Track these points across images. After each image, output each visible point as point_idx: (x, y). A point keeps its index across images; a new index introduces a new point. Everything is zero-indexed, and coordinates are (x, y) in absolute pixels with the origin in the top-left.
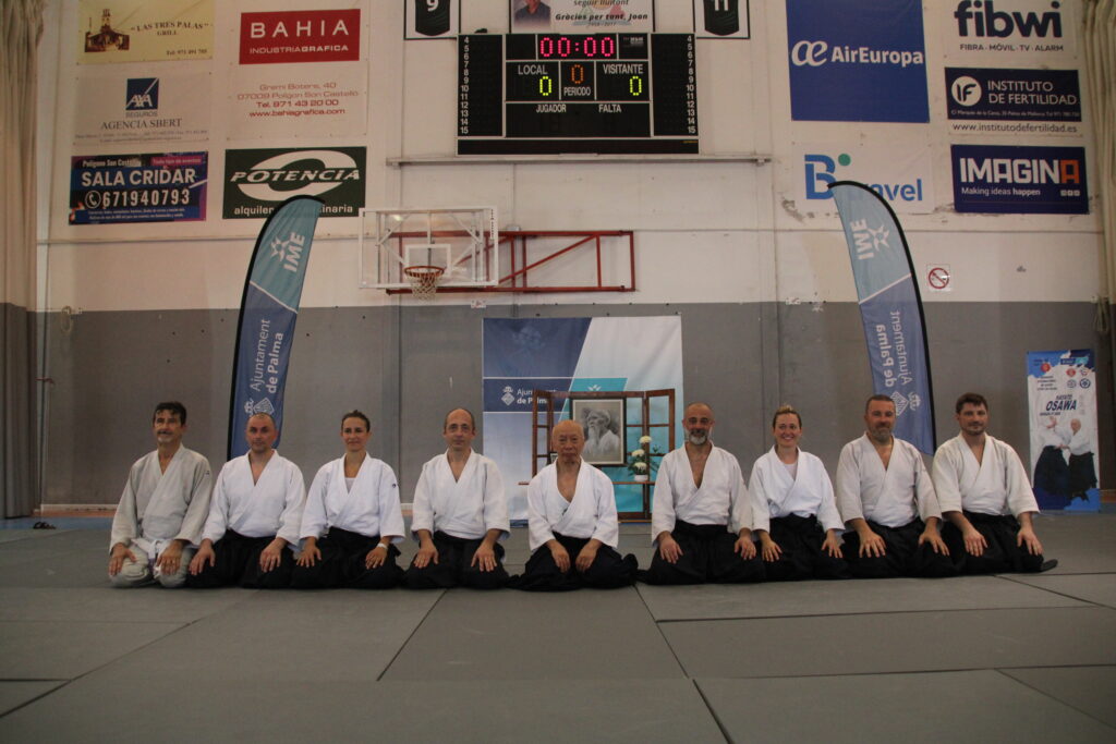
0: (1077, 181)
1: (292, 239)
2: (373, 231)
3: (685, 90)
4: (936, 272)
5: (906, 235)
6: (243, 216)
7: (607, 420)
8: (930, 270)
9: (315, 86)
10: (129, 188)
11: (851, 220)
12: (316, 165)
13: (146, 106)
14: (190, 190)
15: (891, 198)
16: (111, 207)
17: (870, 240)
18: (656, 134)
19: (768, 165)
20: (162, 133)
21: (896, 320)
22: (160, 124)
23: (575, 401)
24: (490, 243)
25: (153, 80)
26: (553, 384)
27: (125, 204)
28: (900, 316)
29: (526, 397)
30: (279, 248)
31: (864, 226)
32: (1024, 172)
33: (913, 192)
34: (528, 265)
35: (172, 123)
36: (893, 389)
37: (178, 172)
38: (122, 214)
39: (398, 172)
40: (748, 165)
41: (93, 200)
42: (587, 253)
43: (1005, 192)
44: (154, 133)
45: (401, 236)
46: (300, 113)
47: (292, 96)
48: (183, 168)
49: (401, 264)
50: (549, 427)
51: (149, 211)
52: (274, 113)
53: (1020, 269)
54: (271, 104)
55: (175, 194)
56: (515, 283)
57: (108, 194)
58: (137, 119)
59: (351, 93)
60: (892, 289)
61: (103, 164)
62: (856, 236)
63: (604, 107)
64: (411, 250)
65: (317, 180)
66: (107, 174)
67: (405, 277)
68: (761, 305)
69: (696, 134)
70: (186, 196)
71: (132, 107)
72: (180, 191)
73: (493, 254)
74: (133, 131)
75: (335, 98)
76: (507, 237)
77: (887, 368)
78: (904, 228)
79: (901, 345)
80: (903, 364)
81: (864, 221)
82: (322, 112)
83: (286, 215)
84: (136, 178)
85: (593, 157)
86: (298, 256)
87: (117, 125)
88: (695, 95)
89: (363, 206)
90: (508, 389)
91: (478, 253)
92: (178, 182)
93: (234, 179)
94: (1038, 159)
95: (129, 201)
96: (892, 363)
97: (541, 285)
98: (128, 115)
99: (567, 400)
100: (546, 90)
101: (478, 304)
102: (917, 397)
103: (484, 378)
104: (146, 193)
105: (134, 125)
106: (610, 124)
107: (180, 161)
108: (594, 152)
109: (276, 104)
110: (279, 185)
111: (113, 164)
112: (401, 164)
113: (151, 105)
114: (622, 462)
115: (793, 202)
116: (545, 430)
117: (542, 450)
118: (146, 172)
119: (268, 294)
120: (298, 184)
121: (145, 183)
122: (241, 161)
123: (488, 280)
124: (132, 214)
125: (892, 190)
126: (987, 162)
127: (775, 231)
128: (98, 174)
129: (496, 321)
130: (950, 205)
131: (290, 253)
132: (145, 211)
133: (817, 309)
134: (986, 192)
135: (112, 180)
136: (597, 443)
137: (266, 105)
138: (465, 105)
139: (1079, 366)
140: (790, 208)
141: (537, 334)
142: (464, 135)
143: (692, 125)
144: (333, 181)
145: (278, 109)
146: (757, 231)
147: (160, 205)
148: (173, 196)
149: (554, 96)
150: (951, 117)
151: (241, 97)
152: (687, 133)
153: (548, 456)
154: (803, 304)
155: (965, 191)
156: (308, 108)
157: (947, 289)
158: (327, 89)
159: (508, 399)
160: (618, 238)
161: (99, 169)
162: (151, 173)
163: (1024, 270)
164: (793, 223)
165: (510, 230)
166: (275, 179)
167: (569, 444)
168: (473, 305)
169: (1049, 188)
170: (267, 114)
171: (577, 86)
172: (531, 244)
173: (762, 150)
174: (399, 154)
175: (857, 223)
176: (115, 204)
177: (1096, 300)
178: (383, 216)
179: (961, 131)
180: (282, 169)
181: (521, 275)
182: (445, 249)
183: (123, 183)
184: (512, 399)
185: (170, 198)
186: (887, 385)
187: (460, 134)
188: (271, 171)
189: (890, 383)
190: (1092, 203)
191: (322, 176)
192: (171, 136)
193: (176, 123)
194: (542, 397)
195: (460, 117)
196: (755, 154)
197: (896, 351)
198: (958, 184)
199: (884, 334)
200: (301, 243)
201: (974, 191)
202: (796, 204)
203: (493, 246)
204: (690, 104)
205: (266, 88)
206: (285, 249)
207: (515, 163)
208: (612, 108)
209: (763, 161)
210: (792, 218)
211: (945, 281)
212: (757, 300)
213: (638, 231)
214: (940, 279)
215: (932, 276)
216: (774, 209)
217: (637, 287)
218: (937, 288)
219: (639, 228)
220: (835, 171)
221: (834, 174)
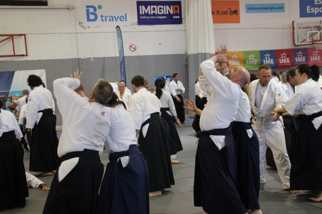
0: (178, 13)
4: (132, 46)
8: (130, 45)
15: (116, 21)
19: (73, 9)
32: (161, 10)
40: (66, 9)
42: (9, 44)
43: (155, 17)
53: (160, 44)
68: (72, 59)
85: (9, 7)
94: (166, 5)
115: (82, 23)
125: (116, 18)
126: (149, 7)
127: (76, 33)
130: (136, 22)
133: (92, 60)
134: (148, 18)
139: (168, 81)
140: (81, 25)
146: (70, 33)
154: (87, 58)
155: (141, 17)
157: (136, 51)
160: (20, 36)
163: (161, 44)
164: (82, 30)
169: (169, 16)
173: (71, 4)
177: (184, 53)
190: (183, 20)
196: (68, 6)
198: (139, 15)
201: (144, 17)
209: (71, 9)
210: (82, 28)
211: (135, 49)
212: (72, 58)
213: (27, 34)
214: (133, 48)
215: (130, 47)
216: (76, 25)
217: (28, 54)
218: (132, 51)
219: (27, 33)
220: (97, 11)
221: (97, 13)
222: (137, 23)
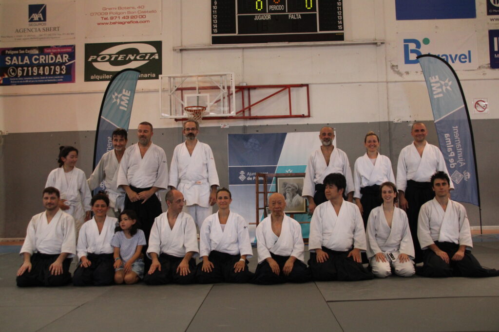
1: (124, 93)
2: (167, 87)
3: (337, 6)
4: (479, 102)
5: (461, 82)
6: (95, 80)
7: (296, 188)
8: (475, 102)
9: (133, 8)
10: (32, 65)
11: (430, 76)
12: (135, 52)
13: (40, 20)
14: (66, 66)
15: (453, 62)
16: (22, 76)
17: (441, 87)
18: (320, 30)
19: (383, 46)
20: (49, 35)
21: (456, 131)
22: (48, 30)
23: (278, 179)
24: (231, 93)
25: (43, 5)
26: (266, 169)
27: (30, 74)
28: (458, 129)
29: (252, 177)
30: (117, 98)
31: (437, 79)
33: (466, 58)
34: (252, 104)
35: (55, 29)
36: (454, 169)
37: (59, 56)
38: (29, 80)
39: (179, 54)
40: (372, 45)
41: (12, 72)
42: (284, 97)
44: (45, 35)
45: (182, 89)
46: (125, 23)
47: (120, 13)
48: (62, 54)
49: (182, 105)
50: (265, 193)
51: (44, 78)
52: (111, 23)
54: (109, 18)
55: (58, 68)
56: (244, 114)
57: (21, 69)
58: (35, 27)
59: (153, 11)
60: (454, 113)
61: (17, 52)
62: (432, 85)
63: (292, 16)
64: (187, 97)
65: (135, 59)
66: (20, 58)
67: (185, 111)
68: (379, 123)
69: (343, 30)
70: (64, 70)
71: (32, 20)
72: (60, 68)
73: (232, 98)
74: (33, 34)
75: (144, 14)
76: (240, 89)
77: (451, 157)
78: (460, 78)
79: (459, 145)
80: (460, 155)
81: (437, 76)
82: (137, 22)
83: (119, 80)
84: (36, 60)
85: (286, 44)
86: (127, 102)
87: (24, 31)
88: (342, 8)
89: (161, 74)
90: (242, 172)
91: (224, 98)
92: (59, 62)
93: (90, 60)
95: (32, 73)
96: (454, 155)
97: (259, 114)
98: (30, 25)
99: (274, 178)
100: (259, 7)
101: (225, 126)
102: (468, 173)
103: (229, 166)
104: (41, 68)
105: (34, 30)
106: (295, 25)
107: (60, 50)
108: (287, 41)
109: (112, 18)
110: (115, 63)
111: (23, 52)
112: (181, 50)
113: (42, 19)
114: (304, 211)
115: (397, 66)
116: (263, 195)
117: (261, 205)
118: (41, 56)
119: (112, 123)
120: (125, 62)
121: (41, 62)
122: (93, 50)
123: (230, 112)
124: (34, 80)
125: (454, 57)
127: (387, 82)
128: (15, 58)
129: (235, 136)
130: (487, 65)
131: (123, 100)
132: (41, 78)
135: (22, 61)
136: (291, 201)
137: (106, 19)
138: (215, 17)
140: (395, 69)
141: (257, 142)
142: (215, 33)
143: (340, 25)
144: (144, 60)
145: (113, 21)
146: (377, 82)
147: (50, 75)
148: (57, 70)
149: (264, 11)
150: (489, 14)
151: (92, 14)
152: (337, 29)
153: (265, 209)
154: (403, 122)
155: (496, 56)
156: (129, 20)
157: (486, 111)
158: (140, 9)
159: (242, 177)
160: (300, 88)
161: (15, 55)
162: (44, 56)
164: (397, 78)
165: (241, 85)
166: (113, 59)
167: (277, 206)
168: (222, 126)
170: (107, 24)
171: (276, 4)
172: (253, 92)
173: (379, 37)
174: (180, 45)
175: (433, 77)
176: (25, 74)
178: (172, 79)
179: (495, 22)
180: (116, 54)
181: (248, 109)
182: (206, 96)
183: (29, 63)
184: (245, 177)
185: (55, 71)
186: (451, 167)
187: (213, 33)
188: (110, 55)
189: (452, 166)
191: (138, 58)
192: (54, 36)
193: (57, 29)
194: (260, 176)
195: (213, 23)
196: (376, 40)
197: (456, 148)
198: (492, 52)
199: (449, 139)
200: (129, 95)
202: (399, 67)
203: (232, 94)
204: (339, 13)
205: (106, 9)
206: (120, 98)
207: (243, 48)
208: (296, 17)
209: (380, 44)
210: (396, 75)
211: (485, 108)
212: (378, 120)
213: (311, 84)
214: (481, 106)
215: (477, 105)
216: (386, 70)
217: (311, 115)
218: (480, 111)
219: (311, 82)
220: (421, 48)
221: (420, 50)
222: (490, 66)
